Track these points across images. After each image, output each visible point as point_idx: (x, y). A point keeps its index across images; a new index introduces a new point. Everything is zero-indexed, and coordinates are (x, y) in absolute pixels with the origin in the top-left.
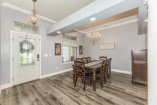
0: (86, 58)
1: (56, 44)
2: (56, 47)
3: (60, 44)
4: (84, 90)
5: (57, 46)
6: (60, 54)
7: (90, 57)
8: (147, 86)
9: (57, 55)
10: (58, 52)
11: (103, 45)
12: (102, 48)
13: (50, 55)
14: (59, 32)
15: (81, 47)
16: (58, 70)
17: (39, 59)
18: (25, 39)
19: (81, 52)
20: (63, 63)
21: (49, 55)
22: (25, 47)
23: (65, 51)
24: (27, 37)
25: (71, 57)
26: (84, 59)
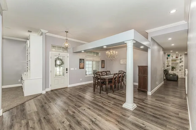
0: (106, 72)
1: (80, 59)
2: (80, 62)
3: (84, 60)
4: (100, 93)
5: (82, 61)
6: (83, 68)
7: (110, 71)
8: (147, 92)
9: (81, 68)
10: (82, 66)
11: (123, 60)
12: (122, 63)
13: (76, 69)
14: (83, 51)
15: (103, 62)
16: (81, 82)
17: (67, 72)
18: (58, 57)
19: (103, 66)
20: (86, 76)
21: (74, 69)
22: (58, 62)
23: (88, 65)
24: (59, 56)
25: (94, 70)
26: (104, 73)
